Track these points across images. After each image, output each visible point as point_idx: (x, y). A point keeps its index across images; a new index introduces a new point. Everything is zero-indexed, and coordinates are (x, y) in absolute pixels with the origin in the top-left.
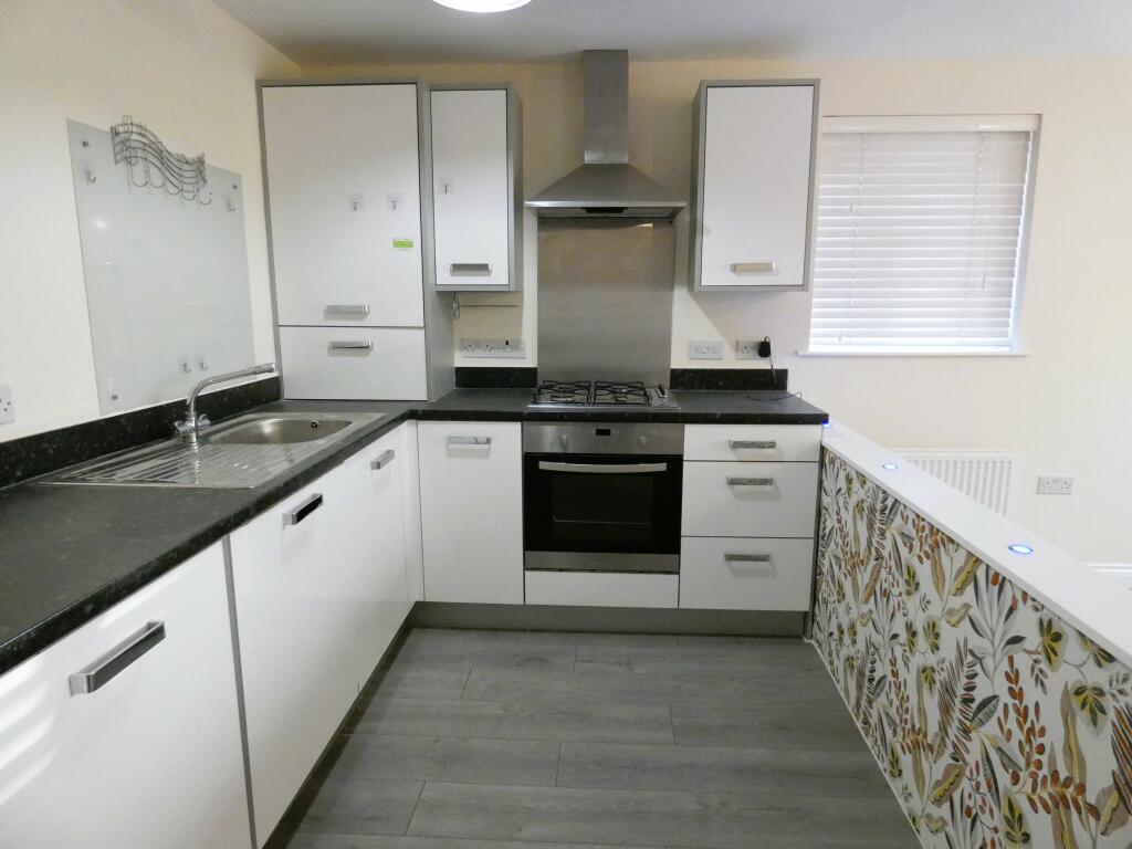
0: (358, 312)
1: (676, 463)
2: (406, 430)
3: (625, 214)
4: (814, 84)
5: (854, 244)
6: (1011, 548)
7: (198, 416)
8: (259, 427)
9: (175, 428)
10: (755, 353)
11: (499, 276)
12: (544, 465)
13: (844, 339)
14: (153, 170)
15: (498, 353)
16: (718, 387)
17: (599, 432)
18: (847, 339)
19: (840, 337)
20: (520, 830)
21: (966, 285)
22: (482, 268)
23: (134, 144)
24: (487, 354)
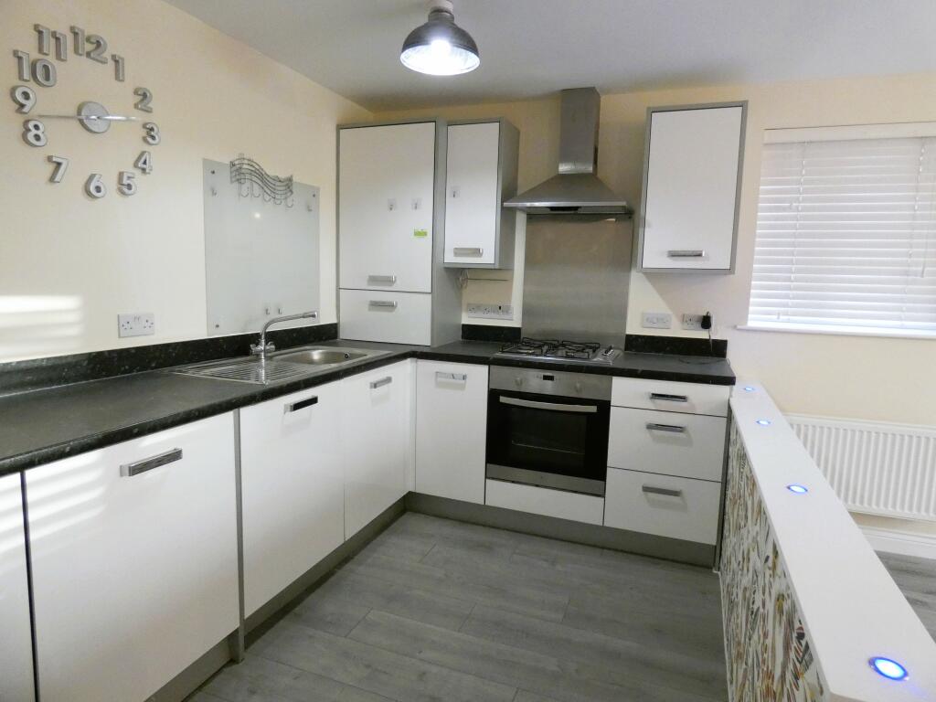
0: (388, 281)
1: (605, 407)
2: (408, 364)
3: (580, 211)
4: (743, 105)
5: (794, 236)
6: (789, 488)
7: (266, 343)
8: (310, 355)
9: (250, 349)
10: (699, 325)
11: (489, 257)
12: (503, 399)
13: (782, 317)
14: (255, 186)
15: (493, 315)
16: (666, 352)
17: (546, 378)
18: (786, 317)
19: (779, 314)
20: (420, 652)
21: (907, 273)
22: (477, 252)
23: (243, 171)
24: (485, 315)
